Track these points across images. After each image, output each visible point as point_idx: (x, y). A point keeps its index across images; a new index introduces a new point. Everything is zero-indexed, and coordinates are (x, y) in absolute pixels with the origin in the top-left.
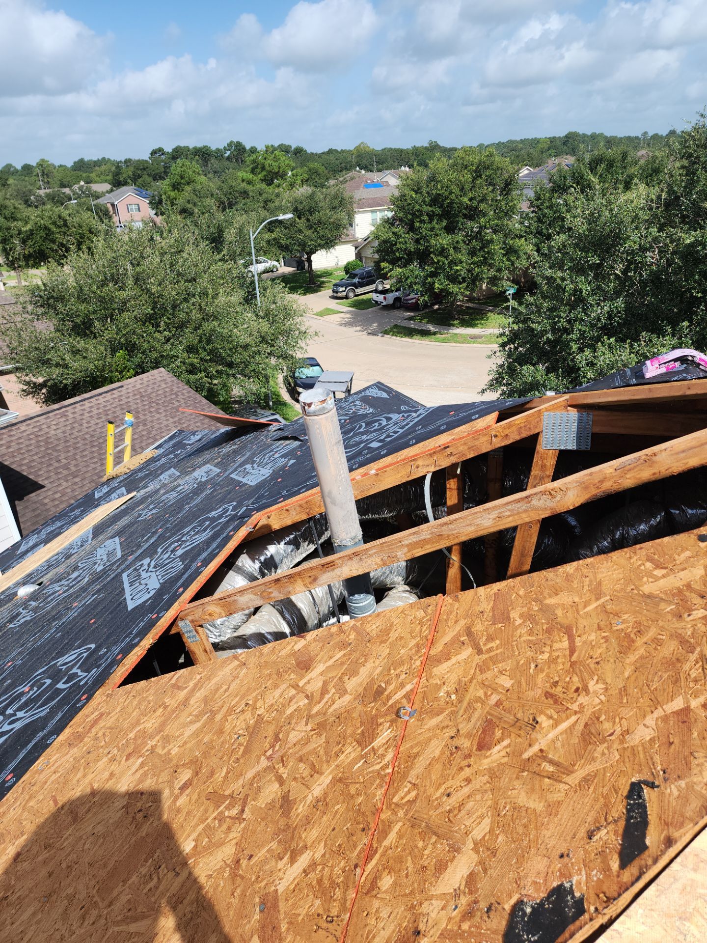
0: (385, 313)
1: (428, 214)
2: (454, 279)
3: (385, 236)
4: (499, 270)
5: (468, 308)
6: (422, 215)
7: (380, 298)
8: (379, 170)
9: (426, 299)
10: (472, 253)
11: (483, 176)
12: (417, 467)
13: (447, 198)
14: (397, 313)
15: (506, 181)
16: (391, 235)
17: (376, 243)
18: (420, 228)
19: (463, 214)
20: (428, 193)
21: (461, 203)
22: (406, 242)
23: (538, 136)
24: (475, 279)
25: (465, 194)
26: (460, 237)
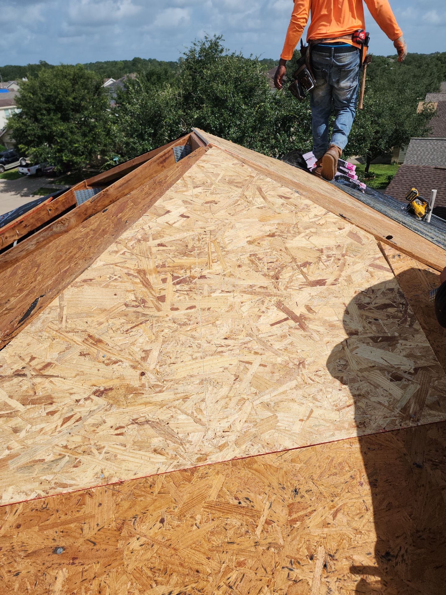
0: (32, 181)
1: (45, 110)
2: (75, 153)
3: (16, 125)
4: (105, 145)
5: (91, 172)
6: (41, 109)
7: (25, 170)
8: (6, 81)
9: (59, 168)
10: (84, 135)
11: (79, 83)
12: (6, 238)
13: (56, 97)
14: (41, 180)
15: (96, 86)
16: (21, 125)
17: (11, 132)
18: (42, 119)
19: (71, 109)
20: (42, 94)
21: (68, 102)
22: (34, 130)
23: (116, 60)
24: (91, 153)
25: (69, 95)
26: (73, 124)
